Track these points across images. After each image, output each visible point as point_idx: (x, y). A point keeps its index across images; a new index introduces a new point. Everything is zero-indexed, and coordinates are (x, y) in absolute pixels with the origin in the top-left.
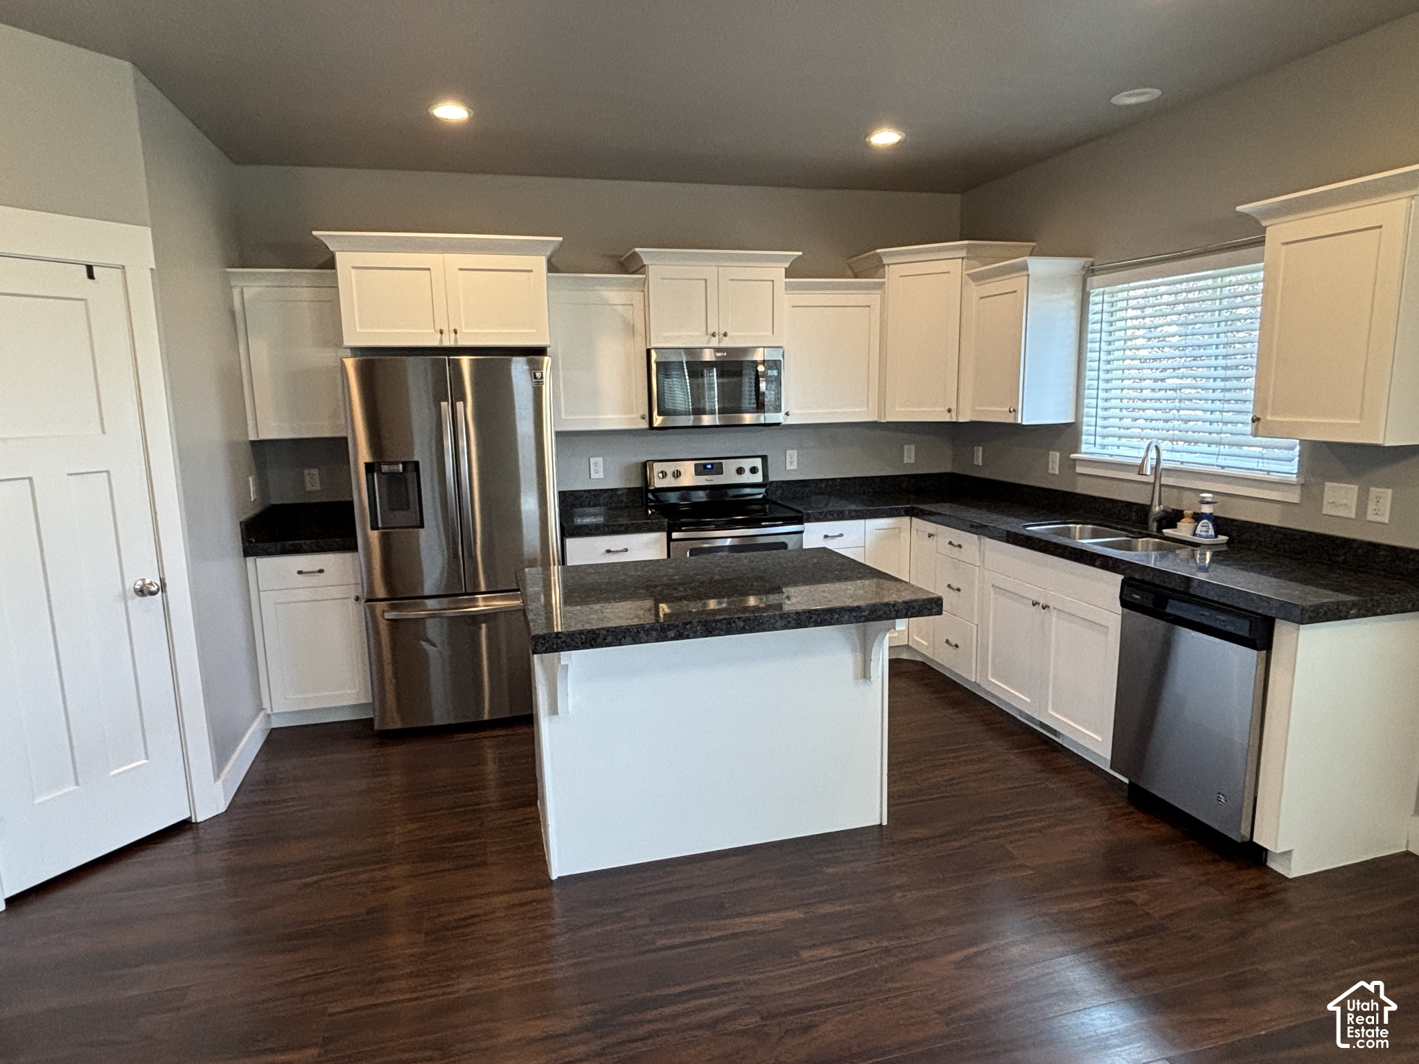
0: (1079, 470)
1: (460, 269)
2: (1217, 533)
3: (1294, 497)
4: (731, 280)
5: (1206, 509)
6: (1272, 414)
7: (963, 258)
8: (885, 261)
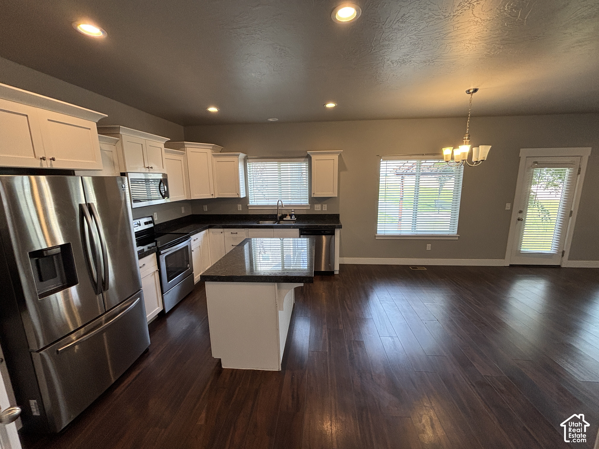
0: (249, 208)
1: (49, 120)
2: (295, 217)
3: (309, 208)
4: (150, 146)
5: (293, 213)
6: (316, 192)
7: (211, 149)
8: (186, 146)
